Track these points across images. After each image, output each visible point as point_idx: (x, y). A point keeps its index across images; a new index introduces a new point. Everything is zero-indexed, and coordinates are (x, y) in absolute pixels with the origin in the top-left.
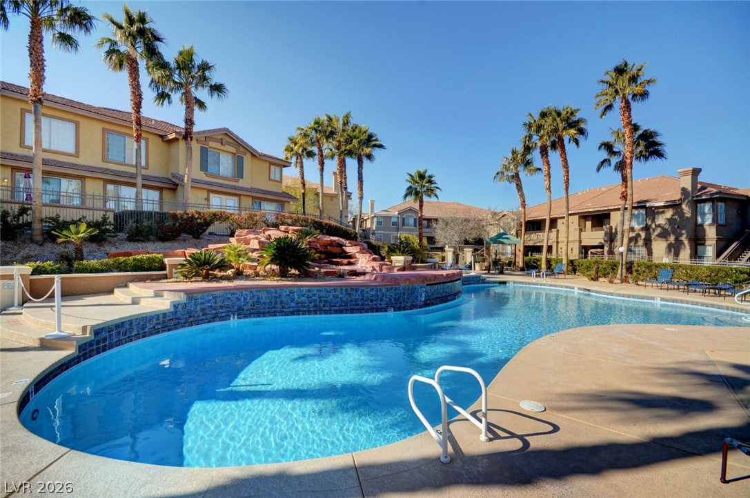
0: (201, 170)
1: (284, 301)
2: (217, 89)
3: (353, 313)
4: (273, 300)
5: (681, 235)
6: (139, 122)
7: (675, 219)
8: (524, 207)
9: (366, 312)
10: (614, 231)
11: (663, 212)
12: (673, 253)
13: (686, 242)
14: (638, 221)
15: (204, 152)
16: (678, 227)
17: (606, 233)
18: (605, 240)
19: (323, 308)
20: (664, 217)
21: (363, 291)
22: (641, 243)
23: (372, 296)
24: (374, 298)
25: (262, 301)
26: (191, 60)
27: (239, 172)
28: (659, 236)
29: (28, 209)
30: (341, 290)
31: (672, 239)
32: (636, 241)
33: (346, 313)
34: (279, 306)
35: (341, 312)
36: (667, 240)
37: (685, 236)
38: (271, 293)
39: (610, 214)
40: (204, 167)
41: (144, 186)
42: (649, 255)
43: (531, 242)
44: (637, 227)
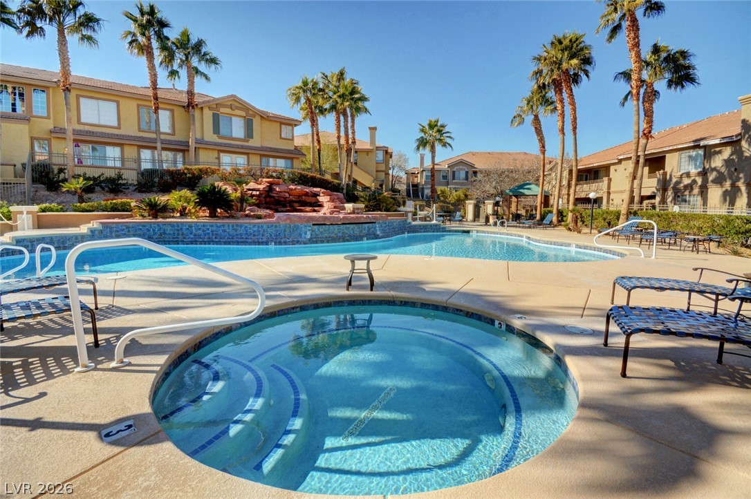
0: (214, 133)
1: (185, 233)
2: (213, 61)
3: (238, 245)
4: (176, 232)
5: (738, 179)
6: (156, 98)
7: (733, 159)
8: (544, 154)
9: (249, 245)
10: (668, 177)
11: (720, 152)
12: (727, 203)
13: (743, 188)
14: (696, 165)
15: (216, 119)
16: (736, 169)
17: (659, 180)
18: (657, 189)
19: (214, 240)
20: (721, 158)
21: (246, 227)
22: (696, 191)
23: (254, 231)
24: (256, 233)
25: (167, 233)
26: (189, 40)
27: (249, 133)
28: (714, 181)
29: (65, 169)
30: (229, 226)
31: (728, 185)
32: (692, 189)
33: (233, 244)
34: (180, 237)
35: (229, 243)
36: (722, 186)
37: (742, 181)
38: (174, 226)
39: (665, 156)
40: (216, 130)
41: (164, 149)
42: (704, 205)
43: (583, 193)
44: (693, 171)
